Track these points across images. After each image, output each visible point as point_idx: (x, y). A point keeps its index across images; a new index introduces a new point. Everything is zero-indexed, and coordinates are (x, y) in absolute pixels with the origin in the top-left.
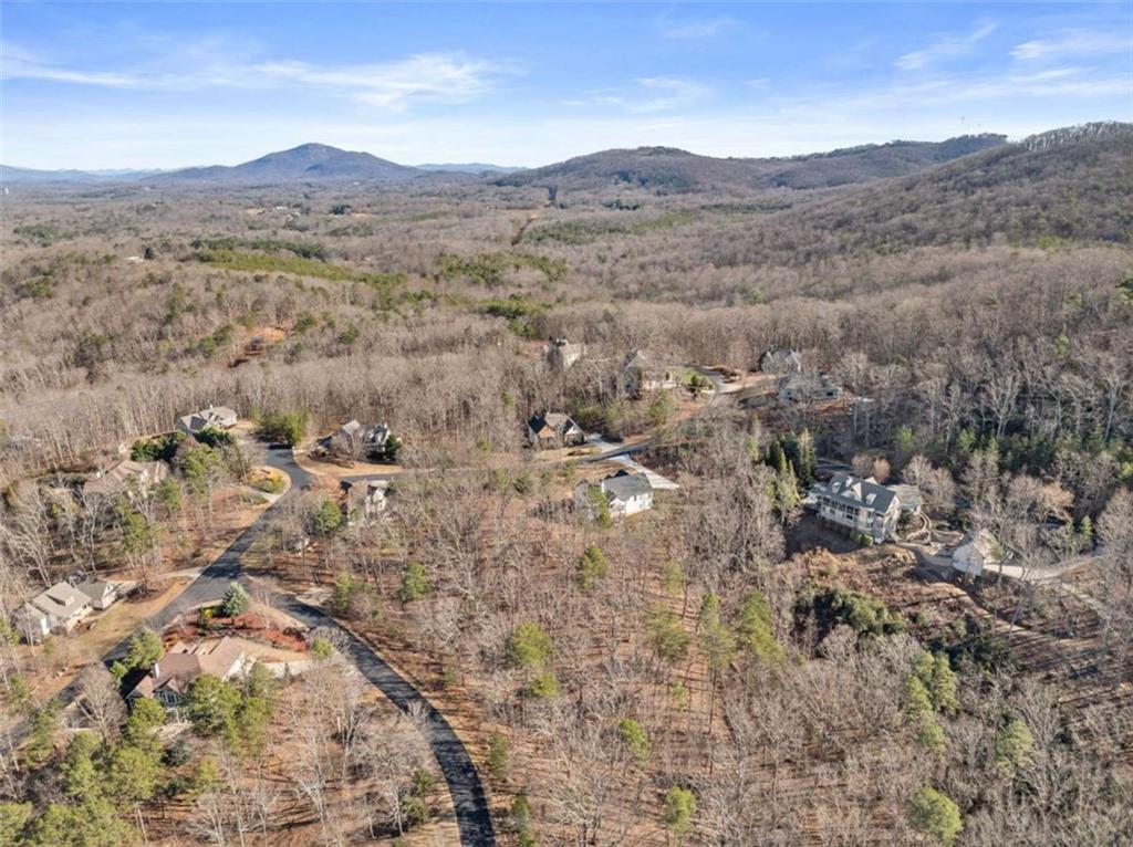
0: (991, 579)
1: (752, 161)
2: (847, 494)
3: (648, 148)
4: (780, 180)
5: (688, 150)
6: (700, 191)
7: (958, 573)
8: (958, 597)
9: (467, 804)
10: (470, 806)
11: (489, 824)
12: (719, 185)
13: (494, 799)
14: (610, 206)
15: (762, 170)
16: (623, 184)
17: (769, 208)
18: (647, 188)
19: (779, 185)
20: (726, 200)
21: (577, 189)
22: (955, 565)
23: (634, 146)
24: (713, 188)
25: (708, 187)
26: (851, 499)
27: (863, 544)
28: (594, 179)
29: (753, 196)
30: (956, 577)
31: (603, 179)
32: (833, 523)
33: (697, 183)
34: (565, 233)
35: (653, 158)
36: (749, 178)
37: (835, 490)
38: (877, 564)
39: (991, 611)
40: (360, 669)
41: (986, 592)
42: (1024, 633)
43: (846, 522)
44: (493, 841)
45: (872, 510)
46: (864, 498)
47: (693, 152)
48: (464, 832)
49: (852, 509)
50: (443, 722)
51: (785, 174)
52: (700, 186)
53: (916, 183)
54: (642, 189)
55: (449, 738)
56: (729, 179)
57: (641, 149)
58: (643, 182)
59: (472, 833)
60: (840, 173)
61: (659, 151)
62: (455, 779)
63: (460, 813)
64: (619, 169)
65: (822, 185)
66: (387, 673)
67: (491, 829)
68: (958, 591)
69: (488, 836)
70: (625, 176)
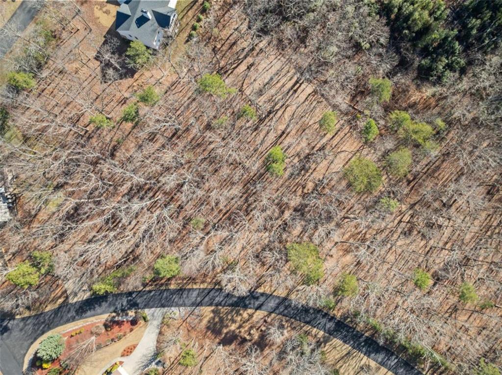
9: (328, 326)
10: (330, 325)
11: (347, 326)
13: (335, 312)
40: (178, 305)
44: (358, 331)
48: (342, 339)
50: (262, 294)
55: (277, 301)
59: (345, 336)
62: (308, 319)
63: (331, 333)
66: (195, 294)
67: (350, 328)
69: (353, 332)
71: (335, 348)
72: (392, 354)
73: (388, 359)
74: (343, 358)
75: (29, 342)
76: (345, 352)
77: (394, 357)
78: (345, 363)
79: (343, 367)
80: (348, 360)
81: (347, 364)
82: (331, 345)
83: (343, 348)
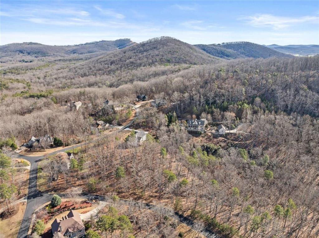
0: (228, 134)
1: (62, 46)
2: (194, 124)
3: (26, 43)
4: (74, 52)
5: (41, 43)
6: (49, 56)
7: (222, 135)
8: (224, 139)
12: (55, 54)
14: (21, 61)
15: (67, 49)
16: (21, 54)
17: (76, 60)
18: (31, 55)
19: (74, 53)
20: (59, 58)
21: (4, 56)
22: (220, 133)
23: (22, 42)
24: (54, 55)
25: (52, 54)
26: (195, 125)
27: (201, 134)
28: (10, 53)
29: (68, 57)
30: (221, 136)
31: (13, 53)
32: (191, 131)
33: (48, 53)
34: (13, 71)
35: (30, 46)
36: (64, 51)
37: (191, 123)
38: (206, 137)
39: (231, 140)
41: (228, 137)
42: (240, 142)
43: (195, 130)
45: (201, 126)
46: (198, 123)
47: (42, 44)
48: (186, 224)
49: (196, 126)
51: (75, 50)
52: (49, 54)
53: (126, 51)
54: (29, 56)
56: (58, 52)
57: (24, 43)
58: (29, 54)
59: (188, 223)
60: (91, 49)
61: (31, 43)
63: (181, 221)
64: (18, 50)
65: (86, 53)
68: (223, 138)
70: (21, 52)
71: (183, 227)
72: (213, 233)
73: (211, 235)
74: (187, 232)
75: (46, 201)
76: (188, 230)
77: (214, 235)
78: (187, 234)
79: (187, 236)
80: (190, 233)
81: (189, 235)
82: (181, 226)
83: (187, 228)
